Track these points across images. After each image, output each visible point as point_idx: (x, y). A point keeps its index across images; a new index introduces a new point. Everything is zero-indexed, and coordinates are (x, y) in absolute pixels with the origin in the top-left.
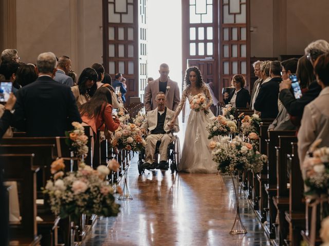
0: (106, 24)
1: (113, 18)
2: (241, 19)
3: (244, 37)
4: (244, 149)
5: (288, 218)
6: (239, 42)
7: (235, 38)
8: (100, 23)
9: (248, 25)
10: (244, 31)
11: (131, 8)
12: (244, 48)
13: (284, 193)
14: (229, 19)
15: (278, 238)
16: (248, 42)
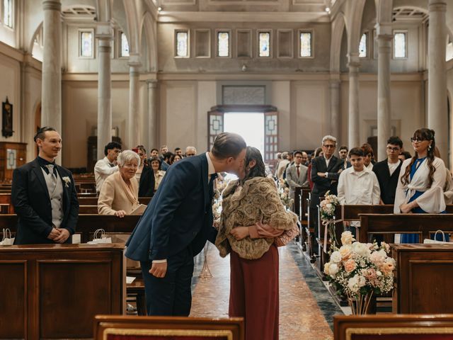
0: (209, 135)
1: (212, 132)
2: (275, 132)
3: (276, 141)
4: (282, 196)
5: (307, 231)
6: (273, 144)
7: (271, 141)
8: (206, 134)
9: (278, 135)
10: (276, 139)
11: (221, 127)
12: (276, 147)
13: (304, 218)
14: (269, 133)
15: (301, 241)
16: (278, 144)
